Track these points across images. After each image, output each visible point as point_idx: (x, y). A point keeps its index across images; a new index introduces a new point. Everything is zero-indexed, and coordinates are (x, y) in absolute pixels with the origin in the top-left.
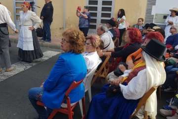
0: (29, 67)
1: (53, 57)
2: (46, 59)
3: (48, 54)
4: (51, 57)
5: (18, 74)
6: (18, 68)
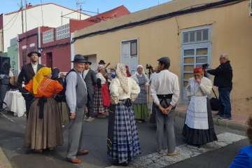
0: (197, 154)
1: (233, 143)
2: (223, 145)
3: (227, 138)
4: (231, 143)
5: (182, 161)
6: (183, 153)
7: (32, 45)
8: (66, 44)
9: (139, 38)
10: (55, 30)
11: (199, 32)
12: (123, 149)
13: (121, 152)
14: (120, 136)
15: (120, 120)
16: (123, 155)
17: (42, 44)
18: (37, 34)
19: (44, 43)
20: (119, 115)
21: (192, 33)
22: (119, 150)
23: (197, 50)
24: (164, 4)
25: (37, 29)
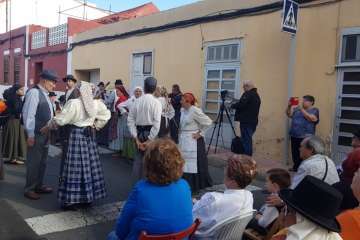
7: (17, 50)
8: (62, 52)
9: (154, 50)
10: (48, 30)
11: (226, 48)
12: (73, 189)
13: (70, 193)
14: (71, 173)
15: (73, 152)
16: (72, 196)
17: (30, 49)
18: (24, 35)
19: (33, 48)
20: (74, 146)
21: (219, 48)
22: (68, 189)
23: (224, 71)
24: (188, 6)
25: (25, 27)
